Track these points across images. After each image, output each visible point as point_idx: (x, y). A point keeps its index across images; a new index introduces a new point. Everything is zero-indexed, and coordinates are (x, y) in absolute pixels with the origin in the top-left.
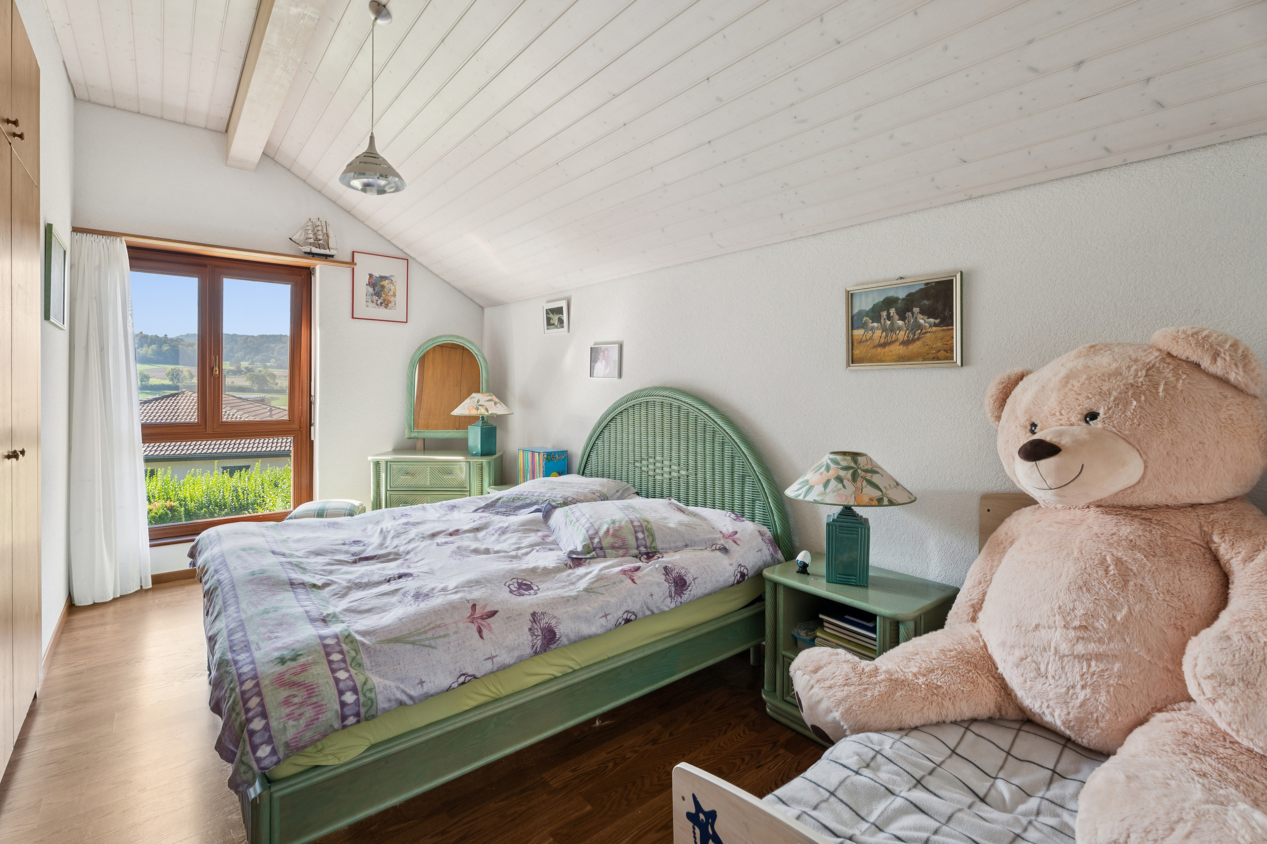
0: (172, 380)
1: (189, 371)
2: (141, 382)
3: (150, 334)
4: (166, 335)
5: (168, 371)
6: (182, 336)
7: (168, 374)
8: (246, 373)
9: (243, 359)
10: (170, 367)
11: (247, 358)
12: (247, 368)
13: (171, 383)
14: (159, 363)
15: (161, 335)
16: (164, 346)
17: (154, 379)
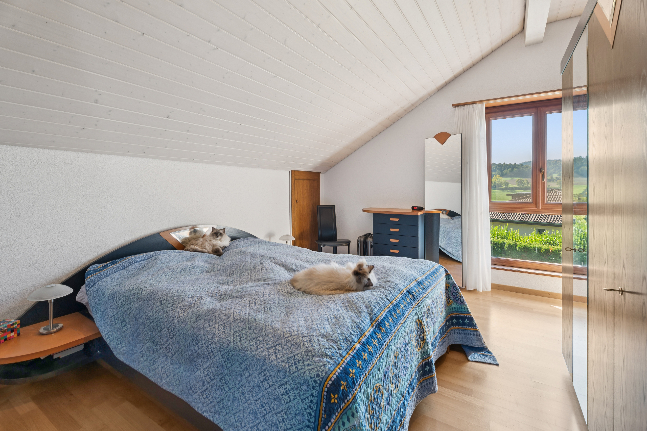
0: (518, 185)
1: (527, 180)
2: (505, 186)
3: (508, 163)
4: (515, 163)
5: (517, 181)
6: (522, 163)
7: (517, 182)
8: (556, 180)
9: (554, 173)
10: (517, 179)
11: (556, 172)
12: (557, 178)
13: (518, 186)
14: (512, 177)
15: (513, 163)
16: (514, 168)
17: (511, 185)
